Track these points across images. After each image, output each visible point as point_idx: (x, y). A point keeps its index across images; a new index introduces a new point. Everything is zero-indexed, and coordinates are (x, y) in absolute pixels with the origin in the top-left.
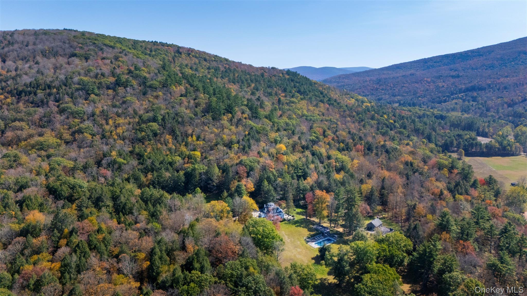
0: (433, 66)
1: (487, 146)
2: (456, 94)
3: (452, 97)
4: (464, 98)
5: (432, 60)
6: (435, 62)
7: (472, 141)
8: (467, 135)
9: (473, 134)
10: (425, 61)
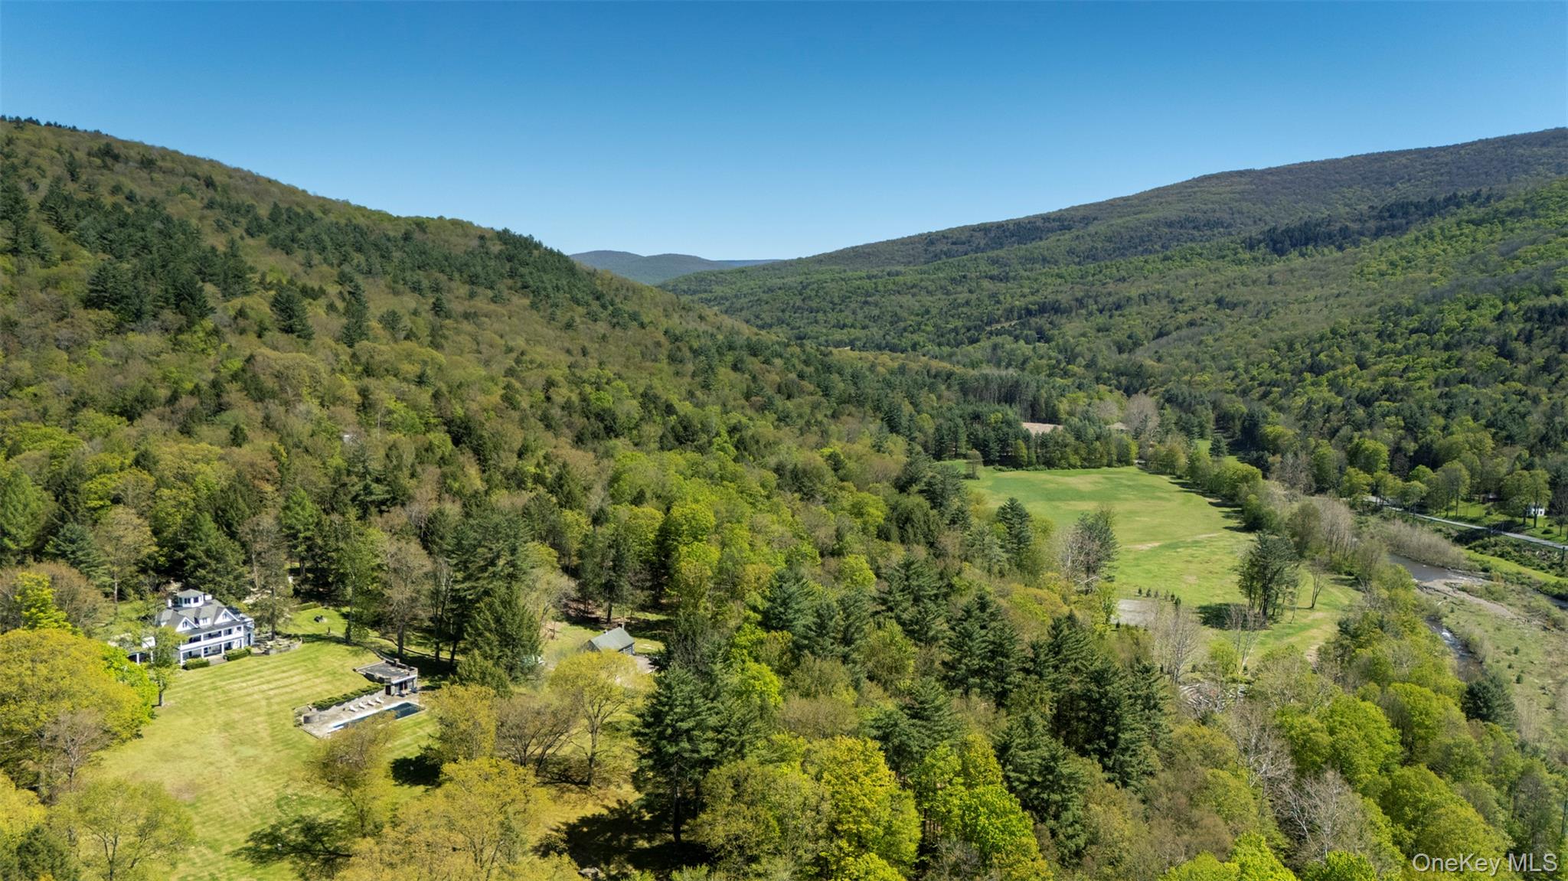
0: (948, 254)
1: (1044, 442)
2: (998, 322)
3: (988, 329)
4: (1018, 332)
5: (947, 238)
6: (954, 243)
7: (1005, 429)
8: (996, 413)
9: (1012, 412)
10: (930, 240)
